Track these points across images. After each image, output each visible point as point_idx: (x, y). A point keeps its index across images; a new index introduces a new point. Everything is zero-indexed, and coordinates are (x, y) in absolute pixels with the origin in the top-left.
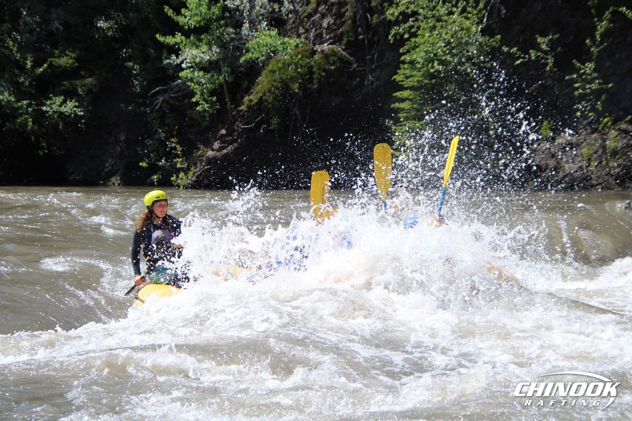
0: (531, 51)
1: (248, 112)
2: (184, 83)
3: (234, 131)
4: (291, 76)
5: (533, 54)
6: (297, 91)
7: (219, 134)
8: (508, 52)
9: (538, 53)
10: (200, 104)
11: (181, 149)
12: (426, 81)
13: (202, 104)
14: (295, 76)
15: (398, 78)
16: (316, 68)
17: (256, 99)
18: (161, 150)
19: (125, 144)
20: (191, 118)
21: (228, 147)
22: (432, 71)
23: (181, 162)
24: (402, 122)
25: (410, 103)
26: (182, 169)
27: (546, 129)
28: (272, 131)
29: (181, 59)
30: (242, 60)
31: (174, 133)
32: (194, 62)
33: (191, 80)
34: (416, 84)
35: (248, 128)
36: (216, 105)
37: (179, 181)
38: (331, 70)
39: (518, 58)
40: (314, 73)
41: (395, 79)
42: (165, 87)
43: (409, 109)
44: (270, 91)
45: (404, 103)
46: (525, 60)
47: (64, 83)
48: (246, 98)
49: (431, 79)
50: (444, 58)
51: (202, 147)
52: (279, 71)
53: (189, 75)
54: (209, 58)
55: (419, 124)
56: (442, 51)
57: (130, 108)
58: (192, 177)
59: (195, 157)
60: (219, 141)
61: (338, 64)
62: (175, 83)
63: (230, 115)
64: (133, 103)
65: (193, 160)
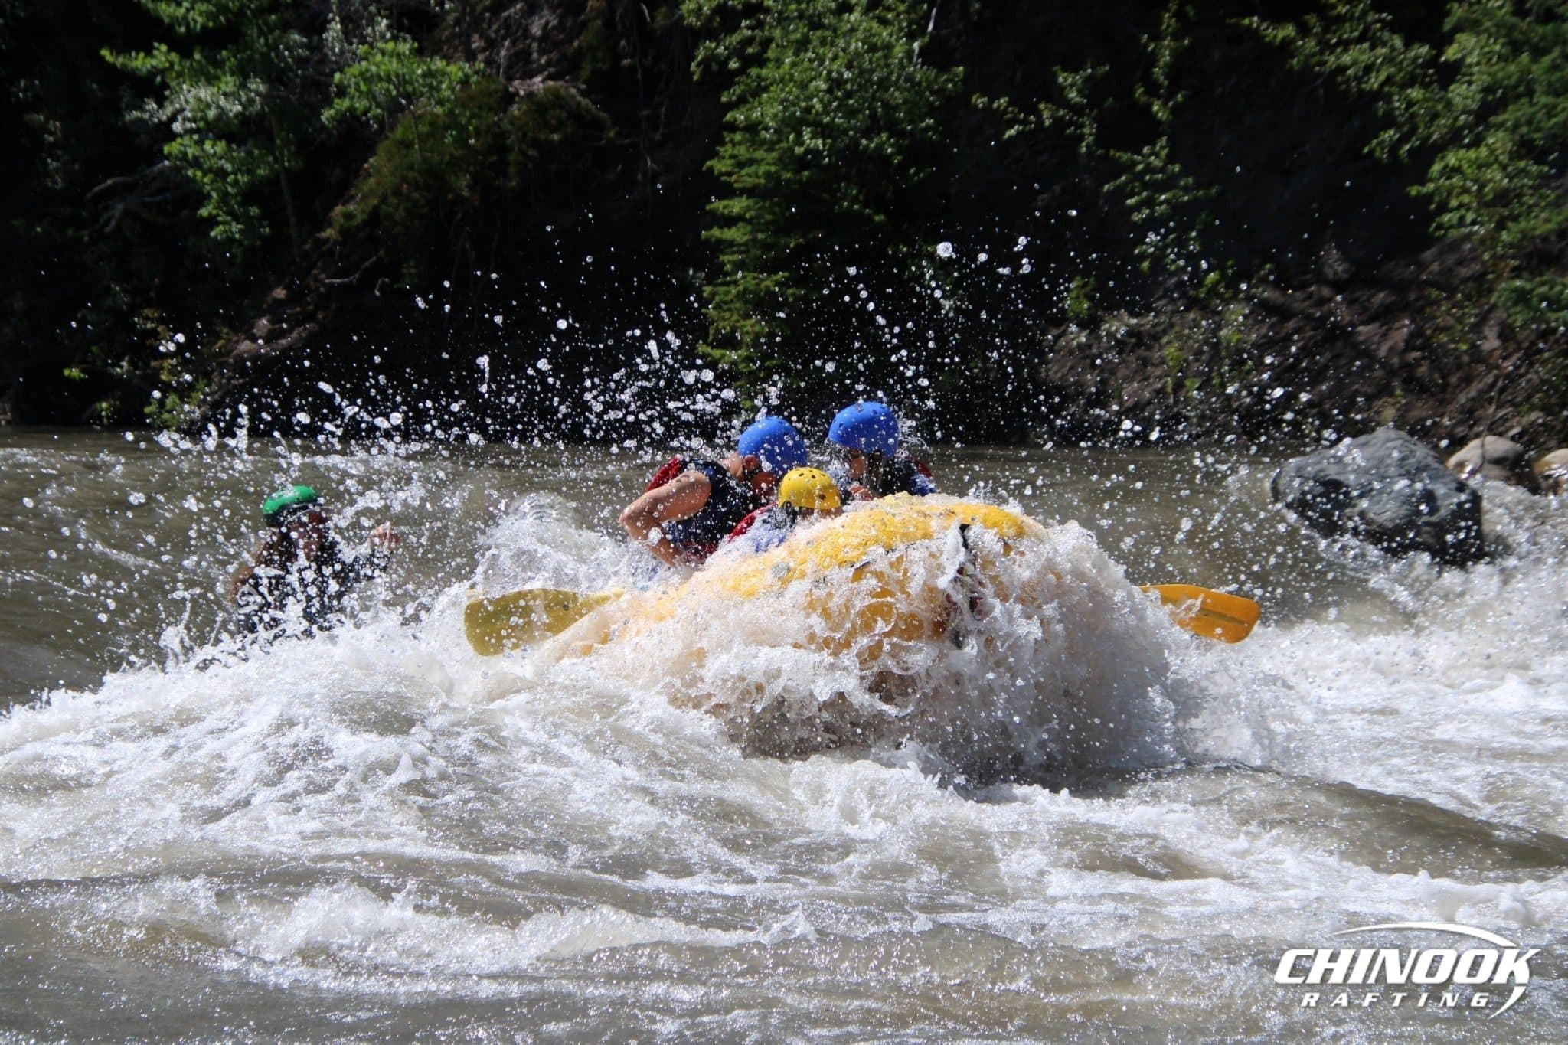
0: (1042, 106)
1: (342, 244)
2: (177, 170)
3: (308, 291)
4: (452, 155)
5: (1047, 113)
6: (466, 193)
7: (270, 300)
8: (987, 108)
9: (1057, 110)
10: (218, 224)
12: (788, 175)
13: (224, 223)
14: (461, 159)
15: (719, 166)
17: (363, 211)
18: (119, 338)
19: (25, 321)
21: (290, 331)
22: (799, 150)
23: (170, 367)
24: (727, 274)
25: (749, 228)
26: (173, 386)
27: (1078, 298)
29: (169, 110)
30: (326, 115)
31: (152, 294)
32: (204, 119)
33: (196, 163)
34: (763, 181)
35: (342, 285)
36: (261, 226)
37: (166, 416)
38: (552, 142)
39: (1011, 124)
40: (510, 150)
41: (711, 169)
42: (129, 179)
43: (745, 244)
44: (397, 193)
45: (734, 229)
46: (1027, 128)
48: (338, 210)
49: (799, 171)
50: (827, 120)
51: (225, 330)
52: (421, 141)
53: (190, 151)
54: (239, 108)
55: (769, 282)
56: (821, 101)
57: (39, 230)
58: (199, 406)
59: (207, 357)
60: (268, 317)
61: (569, 130)
62: (155, 168)
63: (296, 251)
64: (46, 217)
65: (202, 364)
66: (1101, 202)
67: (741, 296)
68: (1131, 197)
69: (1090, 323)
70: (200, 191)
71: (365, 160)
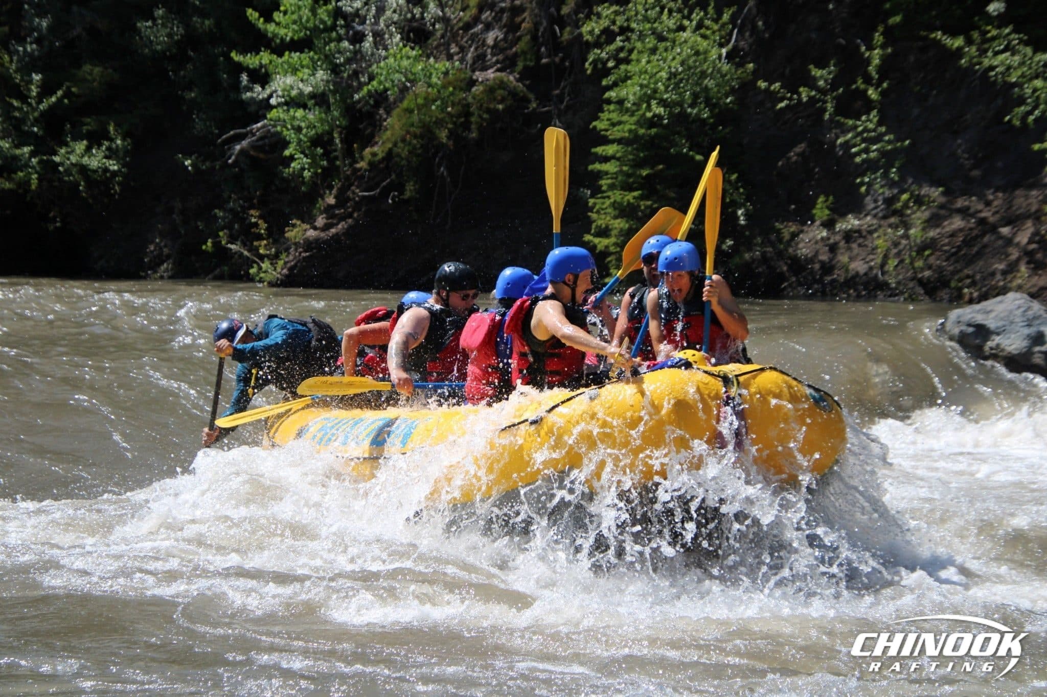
0: (801, 89)
1: (370, 171)
3: (348, 199)
4: (437, 118)
5: (805, 93)
6: (445, 140)
7: (325, 205)
8: (767, 90)
9: (811, 92)
10: (296, 159)
11: (265, 226)
12: (642, 131)
14: (442, 120)
15: (600, 125)
16: (474, 107)
17: (383, 151)
18: (236, 226)
20: (283, 179)
21: (337, 224)
22: (649, 115)
23: (266, 245)
24: (604, 192)
25: (618, 163)
26: (267, 256)
27: (822, 208)
28: (407, 202)
29: (269, 90)
30: (363, 92)
31: (255, 201)
32: (289, 96)
33: (284, 123)
35: (369, 196)
36: (321, 161)
37: (262, 275)
38: (498, 110)
39: (782, 100)
40: (472, 114)
41: (595, 127)
43: (615, 173)
44: (403, 140)
45: (608, 164)
46: (792, 103)
47: (89, 120)
48: (368, 150)
49: (650, 127)
50: (667, 96)
51: (298, 223)
52: (419, 110)
53: (282, 116)
54: (311, 89)
55: (630, 197)
56: (664, 84)
57: (189, 161)
58: (282, 269)
59: (288, 239)
60: (324, 215)
61: (509, 103)
62: (259, 125)
63: (342, 176)
64: (194, 153)
65: (284, 243)
66: (838, 149)
67: (614, 205)
68: (855, 146)
69: (829, 224)
70: (285, 139)
71: (385, 120)
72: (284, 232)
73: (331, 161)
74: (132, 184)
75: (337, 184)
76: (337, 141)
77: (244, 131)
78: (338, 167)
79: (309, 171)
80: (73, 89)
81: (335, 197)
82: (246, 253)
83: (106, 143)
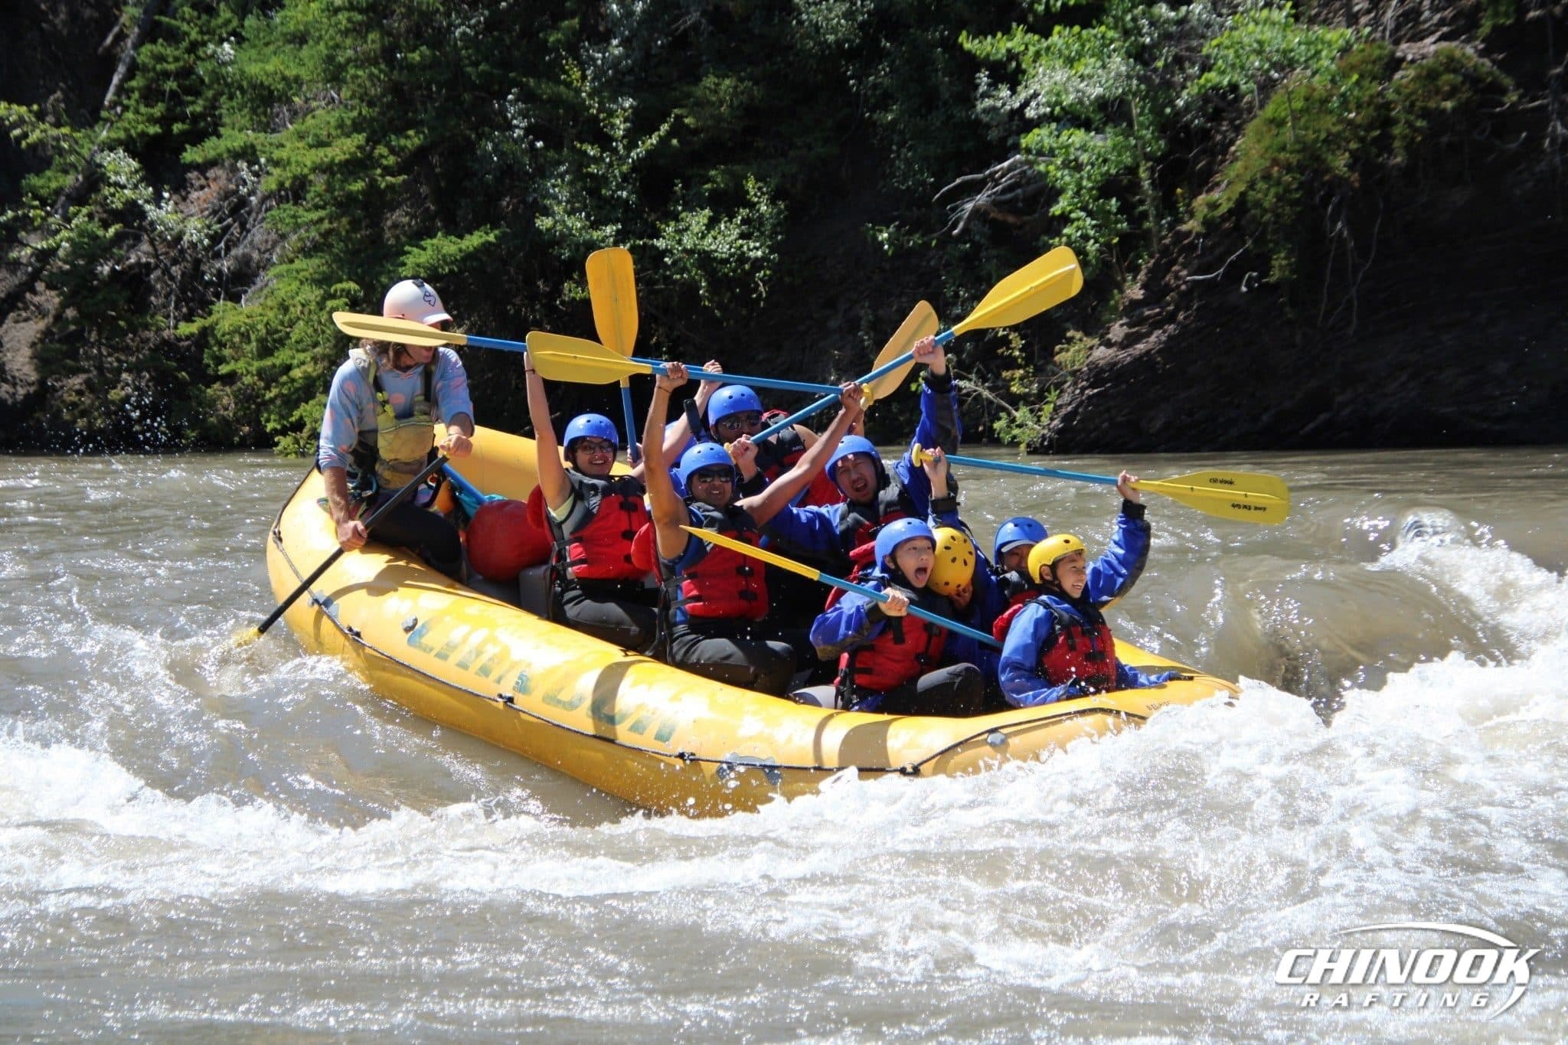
1: (1205, 236)
2: (1030, 164)
3: (1168, 288)
4: (1329, 134)
6: (1344, 173)
7: (1124, 301)
10: (1072, 221)
11: (1019, 343)
14: (1339, 134)
16: (1399, 108)
17: (1229, 199)
18: (968, 347)
19: (872, 334)
21: (1148, 334)
23: (1022, 379)
26: (1025, 399)
28: (1275, 287)
29: (1023, 96)
30: (1186, 95)
32: (1059, 103)
33: (1050, 155)
35: (1206, 281)
36: (1117, 222)
37: (1016, 431)
38: (1444, 111)
40: (1393, 122)
44: (1267, 177)
47: (713, 173)
48: (1202, 198)
51: (1078, 335)
52: (1295, 119)
53: (1046, 142)
54: (1099, 91)
57: (885, 235)
58: (1052, 419)
59: (1059, 365)
60: (1125, 320)
61: (1465, 96)
62: (1006, 164)
63: (1155, 247)
64: (893, 222)
65: (1054, 374)
70: (1053, 187)
71: (1232, 142)
72: (1053, 355)
73: (1136, 220)
74: (787, 280)
75: (1146, 263)
76: (1146, 184)
77: (981, 176)
78: (1149, 231)
79: (1096, 242)
80: (687, 121)
81: (1143, 287)
82: (986, 394)
83: (744, 212)
